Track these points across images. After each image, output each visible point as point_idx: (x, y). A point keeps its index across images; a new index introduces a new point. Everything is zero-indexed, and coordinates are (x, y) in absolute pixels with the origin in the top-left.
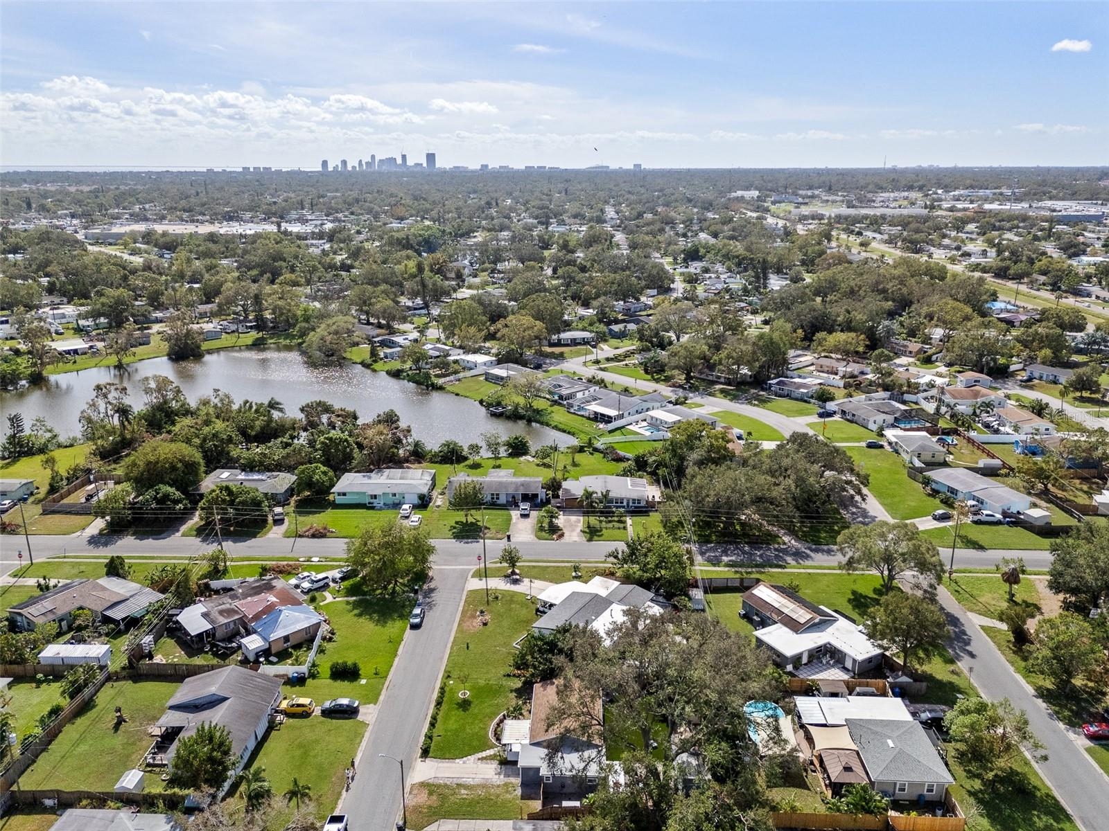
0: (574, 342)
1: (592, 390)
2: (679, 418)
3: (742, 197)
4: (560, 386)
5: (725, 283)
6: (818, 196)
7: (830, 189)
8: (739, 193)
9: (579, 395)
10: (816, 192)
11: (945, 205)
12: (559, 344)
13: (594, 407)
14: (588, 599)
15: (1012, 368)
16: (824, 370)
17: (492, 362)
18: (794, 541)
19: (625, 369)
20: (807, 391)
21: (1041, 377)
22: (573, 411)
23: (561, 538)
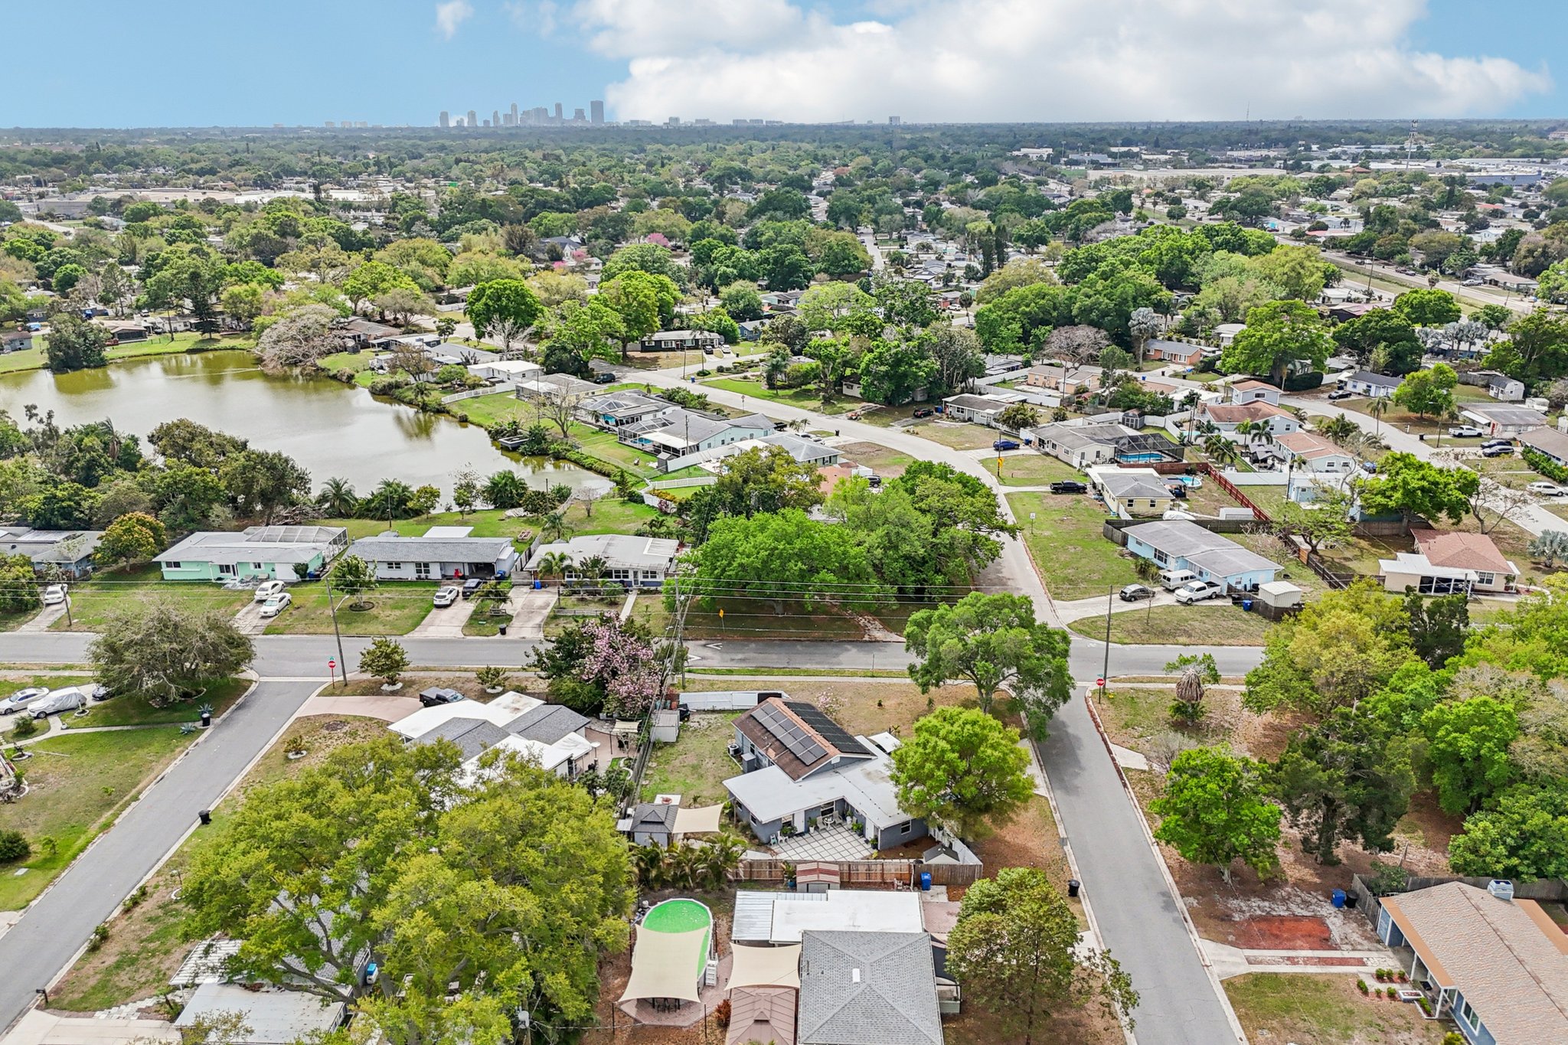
0: (681, 346)
1: (668, 411)
3: (1026, 155)
4: (617, 405)
5: (949, 265)
6: (1137, 155)
7: (1157, 146)
8: (1022, 152)
9: (645, 419)
10: (1135, 149)
11: (1316, 165)
12: (657, 347)
13: (659, 437)
15: (1327, 379)
16: (1039, 383)
17: (534, 371)
18: (879, 635)
19: (744, 383)
20: (992, 412)
21: (1368, 391)
22: (628, 442)
23: (503, 632)
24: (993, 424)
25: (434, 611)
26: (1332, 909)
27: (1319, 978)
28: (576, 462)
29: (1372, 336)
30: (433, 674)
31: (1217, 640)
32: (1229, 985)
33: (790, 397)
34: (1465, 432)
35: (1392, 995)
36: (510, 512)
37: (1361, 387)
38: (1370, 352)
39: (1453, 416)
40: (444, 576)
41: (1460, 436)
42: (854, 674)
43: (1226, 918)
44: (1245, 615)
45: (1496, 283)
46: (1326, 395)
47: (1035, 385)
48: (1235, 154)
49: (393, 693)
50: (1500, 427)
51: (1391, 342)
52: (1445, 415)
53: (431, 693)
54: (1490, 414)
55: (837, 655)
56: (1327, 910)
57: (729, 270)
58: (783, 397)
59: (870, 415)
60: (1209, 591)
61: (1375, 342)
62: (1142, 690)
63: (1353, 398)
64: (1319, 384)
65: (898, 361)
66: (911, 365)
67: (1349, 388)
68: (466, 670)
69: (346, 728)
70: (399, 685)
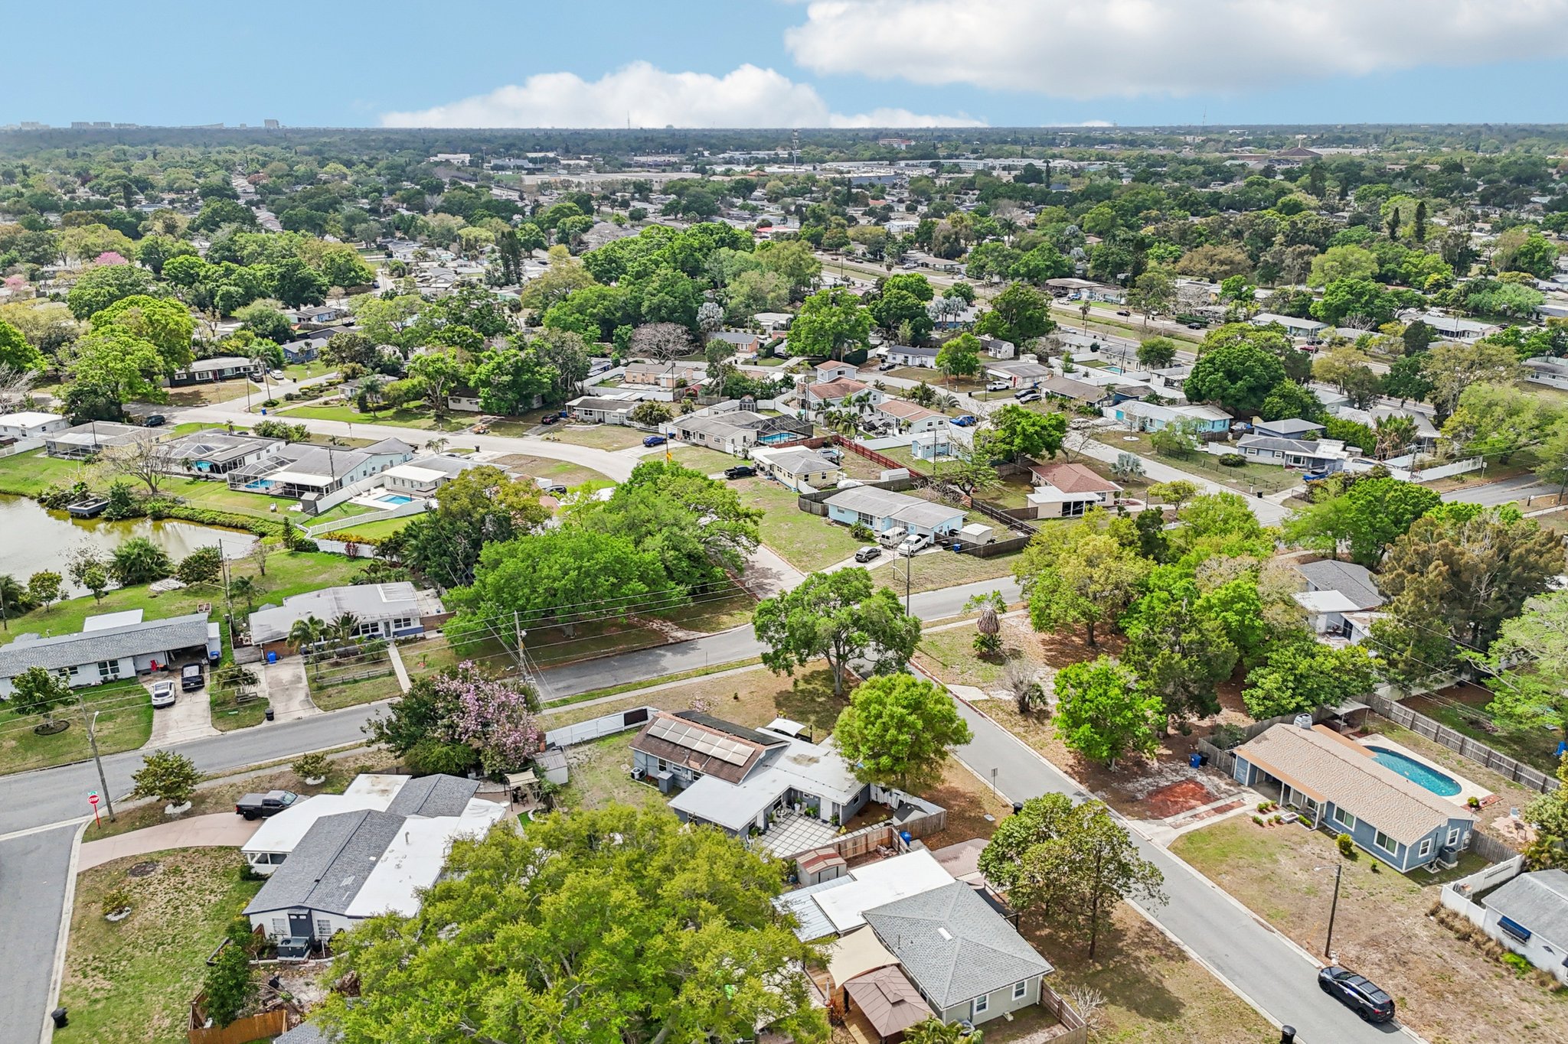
0: (219, 376)
1: (274, 448)
2: (442, 474)
3: (447, 161)
4: (208, 449)
6: (556, 160)
7: (567, 152)
8: (442, 157)
9: (250, 460)
10: (551, 155)
11: (719, 169)
12: (191, 380)
13: (284, 476)
14: (355, 822)
15: (871, 353)
16: (638, 380)
17: (57, 422)
18: (681, 634)
19: (326, 410)
20: (624, 411)
21: (906, 361)
22: (242, 487)
23: (270, 717)
24: (627, 422)
25: (156, 712)
26: (1194, 771)
27: (1225, 824)
28: (189, 519)
29: (895, 314)
30: (221, 781)
31: (954, 582)
32: (1174, 849)
33: (393, 418)
34: (998, 387)
35: (1279, 821)
36: (156, 587)
37: (900, 358)
38: (897, 328)
39: (983, 374)
40: (137, 672)
41: (995, 390)
42: (688, 676)
43: (1133, 800)
44: (959, 557)
45: (927, 265)
46: (876, 368)
47: (634, 382)
48: (643, 159)
49: (187, 815)
50: (1020, 380)
51: (911, 319)
52: (977, 376)
53: (254, 800)
54: (1009, 370)
55: (657, 662)
56: (1191, 772)
57: (232, 289)
58: (384, 419)
59: (495, 426)
60: (924, 541)
61: (899, 319)
62: (937, 634)
63: (897, 368)
64: (866, 359)
65: (518, 370)
66: (533, 373)
67: (890, 360)
68: (260, 768)
69: (161, 868)
70: (188, 805)
